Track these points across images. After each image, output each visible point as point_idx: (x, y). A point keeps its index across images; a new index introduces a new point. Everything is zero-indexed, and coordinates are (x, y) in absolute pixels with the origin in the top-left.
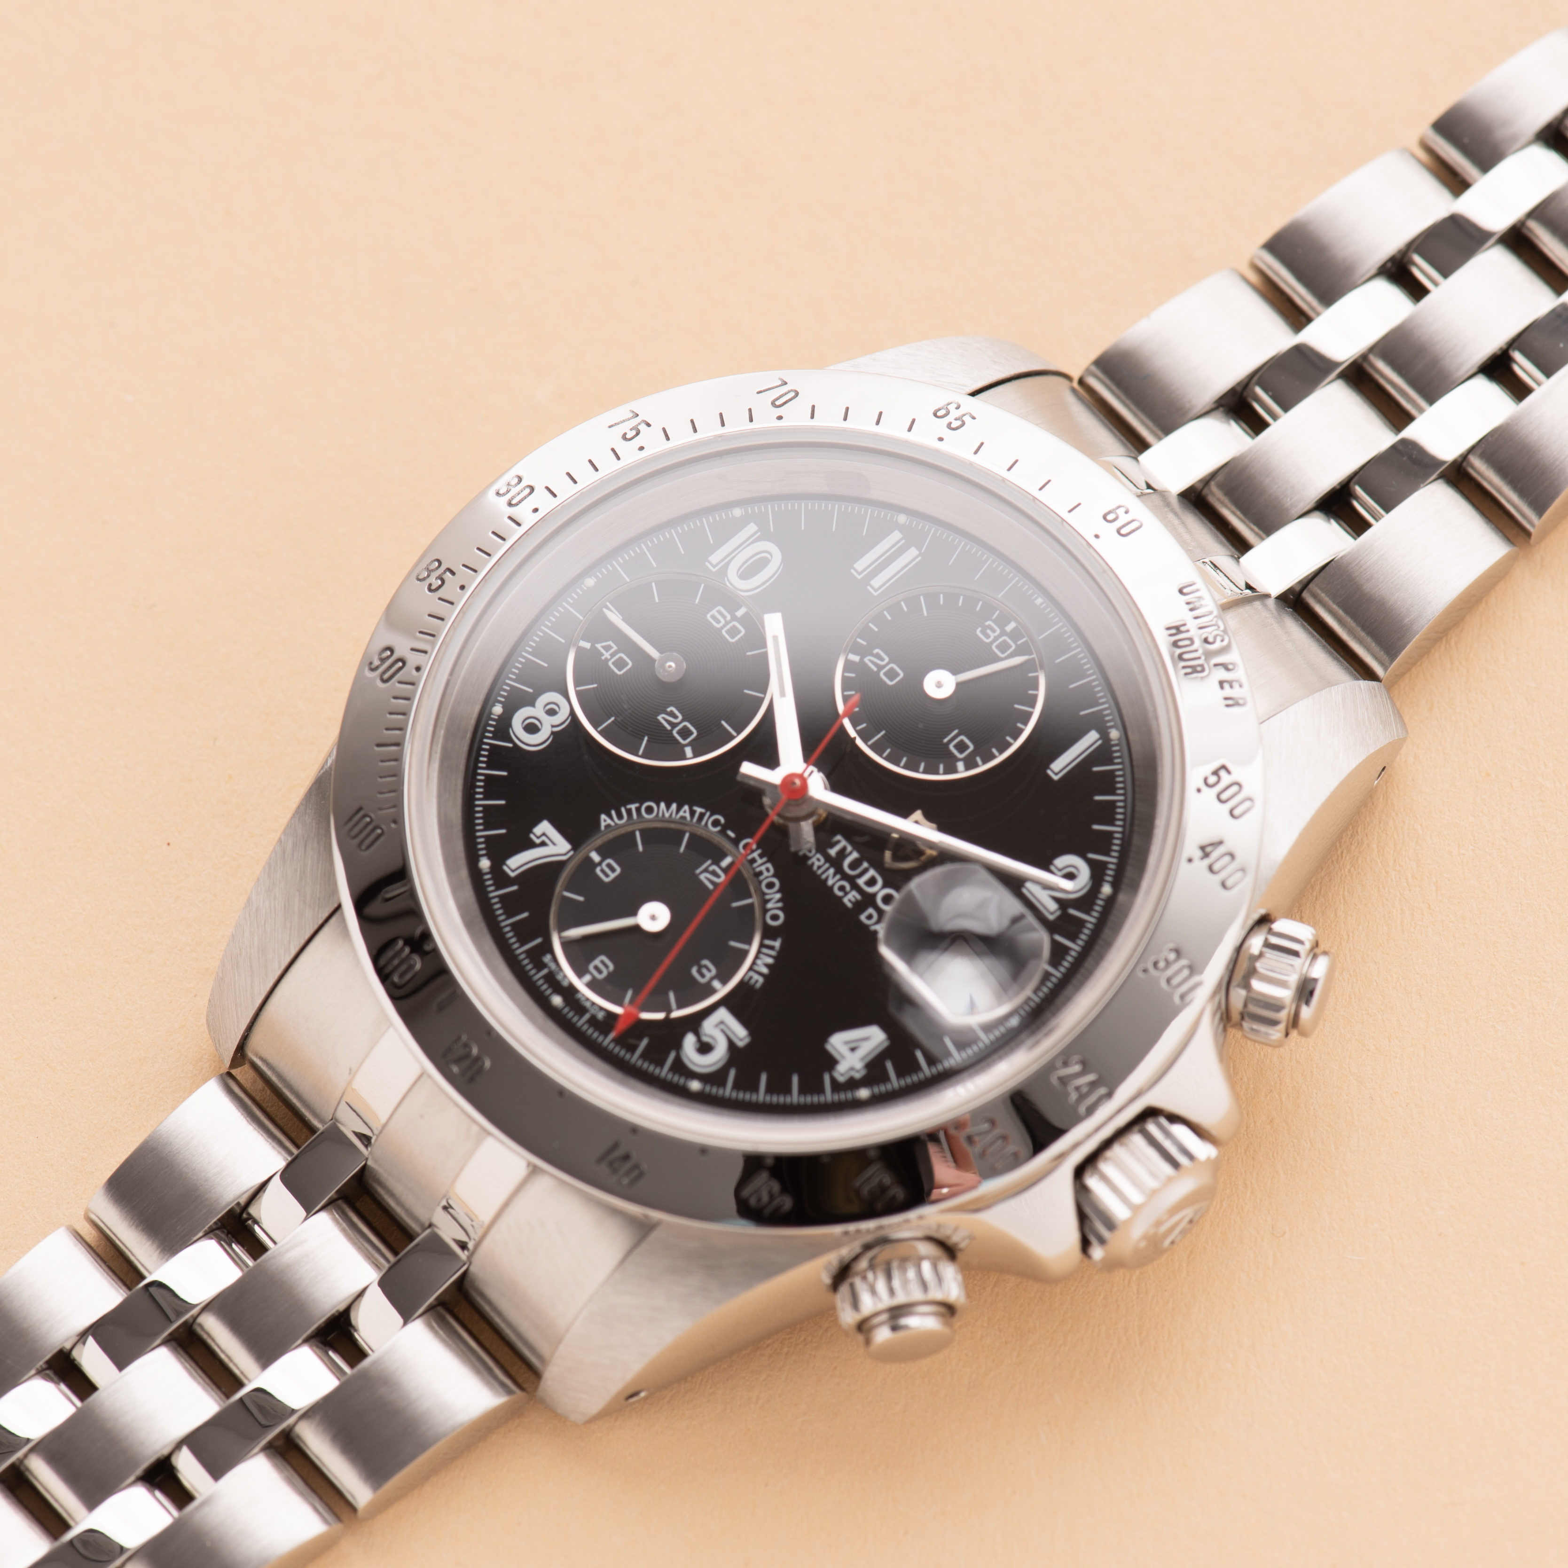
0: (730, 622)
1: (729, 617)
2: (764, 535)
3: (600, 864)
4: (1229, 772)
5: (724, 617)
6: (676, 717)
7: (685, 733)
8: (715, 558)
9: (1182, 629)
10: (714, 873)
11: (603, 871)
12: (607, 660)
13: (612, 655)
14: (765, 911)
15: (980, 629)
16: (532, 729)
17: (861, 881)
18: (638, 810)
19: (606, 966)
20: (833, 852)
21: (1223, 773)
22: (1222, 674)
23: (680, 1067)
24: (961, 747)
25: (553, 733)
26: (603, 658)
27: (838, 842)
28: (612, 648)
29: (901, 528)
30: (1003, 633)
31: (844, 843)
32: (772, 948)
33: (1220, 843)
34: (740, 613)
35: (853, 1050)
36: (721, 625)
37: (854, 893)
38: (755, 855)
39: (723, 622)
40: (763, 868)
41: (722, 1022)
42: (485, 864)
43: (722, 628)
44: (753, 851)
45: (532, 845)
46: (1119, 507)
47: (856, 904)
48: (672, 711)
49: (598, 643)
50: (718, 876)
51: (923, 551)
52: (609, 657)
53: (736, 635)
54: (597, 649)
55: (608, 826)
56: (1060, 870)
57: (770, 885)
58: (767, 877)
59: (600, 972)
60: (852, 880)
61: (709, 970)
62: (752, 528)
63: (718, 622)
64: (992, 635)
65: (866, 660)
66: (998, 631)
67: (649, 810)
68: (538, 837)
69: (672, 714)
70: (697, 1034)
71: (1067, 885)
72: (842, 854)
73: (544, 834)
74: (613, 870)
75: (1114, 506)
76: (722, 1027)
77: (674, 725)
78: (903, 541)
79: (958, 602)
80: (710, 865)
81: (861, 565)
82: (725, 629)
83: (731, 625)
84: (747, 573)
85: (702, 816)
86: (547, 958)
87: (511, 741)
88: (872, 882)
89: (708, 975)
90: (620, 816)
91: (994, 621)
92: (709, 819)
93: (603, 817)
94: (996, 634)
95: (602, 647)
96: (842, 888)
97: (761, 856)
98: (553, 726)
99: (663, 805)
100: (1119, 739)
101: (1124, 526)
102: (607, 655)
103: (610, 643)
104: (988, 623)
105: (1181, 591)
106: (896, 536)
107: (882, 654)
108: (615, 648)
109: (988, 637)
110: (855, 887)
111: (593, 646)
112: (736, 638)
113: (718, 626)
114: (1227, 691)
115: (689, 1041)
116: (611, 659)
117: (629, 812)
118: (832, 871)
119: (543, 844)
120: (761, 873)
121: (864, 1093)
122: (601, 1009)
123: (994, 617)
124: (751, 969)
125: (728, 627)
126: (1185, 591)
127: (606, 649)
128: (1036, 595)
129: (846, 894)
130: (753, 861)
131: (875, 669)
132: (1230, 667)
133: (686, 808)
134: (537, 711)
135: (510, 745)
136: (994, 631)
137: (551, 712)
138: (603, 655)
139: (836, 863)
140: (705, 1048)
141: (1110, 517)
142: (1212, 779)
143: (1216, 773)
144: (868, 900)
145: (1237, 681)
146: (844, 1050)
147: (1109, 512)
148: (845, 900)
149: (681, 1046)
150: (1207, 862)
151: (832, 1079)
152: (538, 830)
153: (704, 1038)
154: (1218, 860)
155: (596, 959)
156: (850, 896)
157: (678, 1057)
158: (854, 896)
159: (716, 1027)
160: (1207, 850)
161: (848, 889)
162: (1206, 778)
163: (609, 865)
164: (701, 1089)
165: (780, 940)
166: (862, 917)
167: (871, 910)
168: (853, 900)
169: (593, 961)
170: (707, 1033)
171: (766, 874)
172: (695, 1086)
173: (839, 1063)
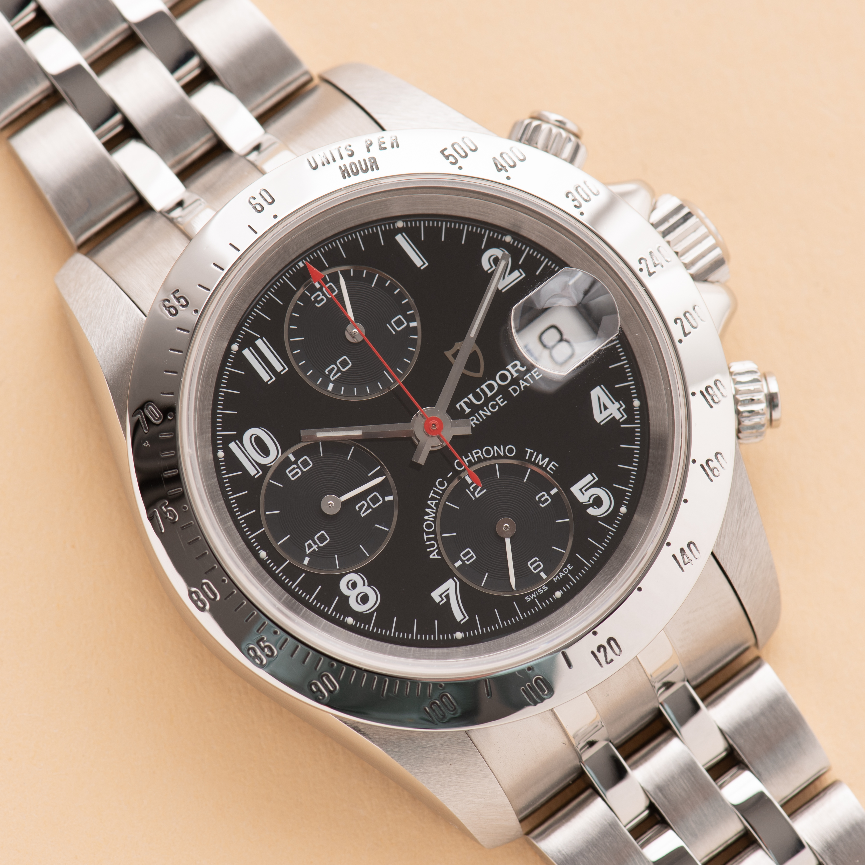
0: (298, 465)
1: (295, 466)
2: (239, 438)
3: (463, 561)
4: (445, 149)
5: (294, 469)
6: (363, 505)
7: (375, 500)
8: (252, 471)
9: (343, 169)
10: (475, 488)
11: (468, 560)
12: (319, 547)
13: (315, 543)
14: (505, 457)
15: (316, 304)
16: (365, 599)
17: (490, 394)
18: (428, 533)
19: (536, 561)
20: (468, 410)
21: (446, 153)
22: (375, 148)
23: (609, 519)
24: (399, 323)
25: (369, 585)
26: (317, 550)
27: (460, 406)
28: (310, 543)
29: (242, 348)
30: (320, 290)
31: (462, 403)
32: (531, 454)
33: (494, 158)
34: (293, 459)
35: (606, 408)
36: (299, 471)
37: (497, 399)
38: (466, 460)
39: (297, 470)
40: (475, 456)
41: (581, 490)
42: (459, 635)
43: (302, 470)
44: (463, 461)
45: (448, 603)
46: (250, 202)
47: (504, 398)
48: (358, 508)
49: (306, 552)
50: (478, 485)
51: (259, 336)
52: (317, 546)
53: (308, 462)
54: (309, 553)
55: (439, 554)
56: (492, 267)
57: (488, 452)
58: (482, 454)
59: (539, 566)
60: (488, 400)
61: (544, 495)
62: (233, 446)
63: (297, 473)
64: (321, 297)
65: (332, 379)
66: (319, 293)
67: (429, 526)
68: (443, 600)
69: (361, 508)
70: (589, 506)
71: (502, 264)
72: (470, 404)
73: (440, 596)
74: (468, 553)
75: (250, 206)
76: (583, 490)
77: (369, 507)
78: (251, 348)
79: (297, 316)
80: (470, 490)
81: (265, 377)
82: (303, 468)
83: (300, 465)
84: (265, 451)
85: (435, 492)
86: (528, 599)
87: (373, 613)
88: (491, 387)
89: (546, 497)
90: (433, 545)
91: (312, 295)
92: (439, 489)
93: (431, 557)
94: (321, 294)
95: (309, 549)
96: (493, 407)
97: (467, 457)
98: (364, 585)
99: (426, 518)
100: (403, 221)
101: (266, 200)
102: (315, 547)
103: (306, 544)
104: (313, 299)
105: (315, 168)
106: (246, 353)
107: (329, 369)
108: (310, 541)
109: (322, 300)
110: (493, 398)
111: (308, 556)
112: (310, 462)
113: (300, 473)
114: (388, 145)
115: (592, 511)
116: (318, 545)
117: (429, 539)
118: (481, 412)
119: (448, 597)
120: (479, 457)
121: (636, 403)
122: (565, 566)
123: (309, 295)
124: (545, 469)
125: (301, 467)
126: (314, 165)
127: (310, 546)
128: (297, 266)
129: (497, 404)
130: (469, 461)
131: (340, 374)
132: (369, 142)
133: (429, 502)
134: (352, 595)
135: (375, 613)
136: (319, 296)
137: (354, 585)
138: (314, 550)
139: (475, 409)
140: (598, 502)
141: (259, 208)
142: (451, 159)
143: (447, 157)
144: (503, 390)
145: (379, 139)
146: (605, 414)
147: (255, 209)
148: (502, 405)
149: (595, 517)
150: (508, 168)
151: (625, 422)
152: (437, 599)
153: (591, 502)
154: (506, 162)
155: (530, 569)
156: (499, 402)
157: (603, 519)
158: (499, 399)
159: (583, 494)
160: (500, 167)
161: (495, 403)
162: (451, 163)
163: (464, 555)
164: (626, 507)
165: (526, 449)
166: (515, 395)
167: (510, 389)
168: (502, 400)
169: (531, 570)
170: (588, 500)
171: (480, 454)
172: (623, 510)
173: (614, 417)
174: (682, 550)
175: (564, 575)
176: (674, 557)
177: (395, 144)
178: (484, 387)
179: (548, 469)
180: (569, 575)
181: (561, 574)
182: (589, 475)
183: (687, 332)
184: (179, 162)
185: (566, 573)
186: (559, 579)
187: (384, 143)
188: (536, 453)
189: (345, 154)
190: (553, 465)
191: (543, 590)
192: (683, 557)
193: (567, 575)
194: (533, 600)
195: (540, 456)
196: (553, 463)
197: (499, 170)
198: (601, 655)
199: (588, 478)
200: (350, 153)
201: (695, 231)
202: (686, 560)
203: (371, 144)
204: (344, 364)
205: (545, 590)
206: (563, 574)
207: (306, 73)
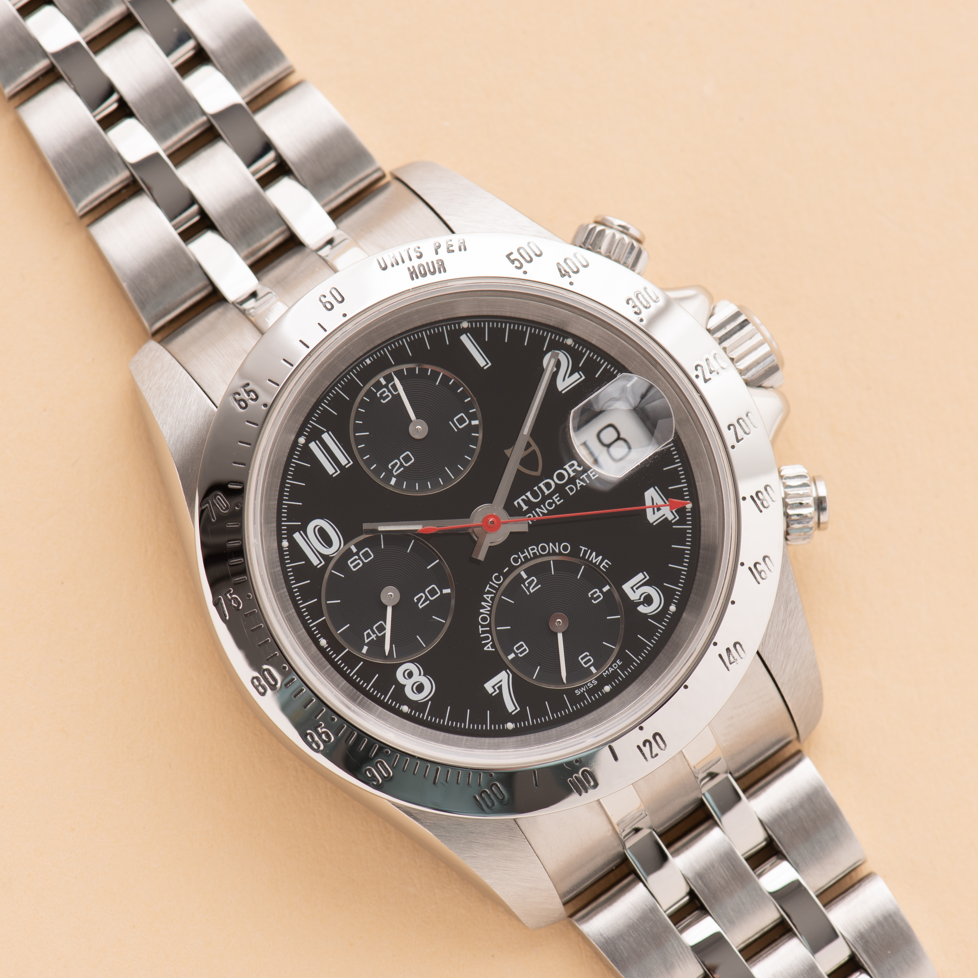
0: (359, 556)
1: (356, 557)
2: (303, 529)
3: (516, 654)
4: (511, 253)
5: (356, 560)
6: (422, 597)
7: (433, 592)
8: (315, 561)
9: (412, 270)
10: (530, 583)
11: (521, 653)
12: (377, 637)
13: (374, 633)
14: (560, 554)
15: (382, 401)
16: (420, 688)
17: (547, 492)
18: (483, 626)
19: (586, 656)
20: (525, 508)
21: (512, 257)
22: (443, 251)
23: (659, 616)
24: (461, 421)
25: (424, 675)
26: (375, 639)
27: (518, 503)
28: (369, 633)
29: (308, 441)
30: (386, 386)
31: (519, 500)
32: (585, 552)
33: (558, 264)
34: (354, 550)
35: (659, 509)
36: (361, 562)
37: (554, 498)
38: (522, 556)
39: (359, 561)
40: (531, 552)
41: (632, 588)
42: (510, 726)
43: (363, 562)
44: (519, 557)
45: (500, 694)
46: (321, 301)
47: (561, 497)
48: (417, 599)
49: (365, 641)
50: (533, 580)
51: (325, 430)
52: (375, 635)
53: (369, 553)
54: (368, 642)
55: (492, 646)
57: (543, 548)
58: (538, 550)
59: (589, 660)
60: (545, 498)
61: (596, 592)
62: (297, 536)
63: (358, 564)
64: (387, 393)
65: (395, 474)
66: (385, 389)
67: (484, 619)
68: (495, 691)
69: (419, 599)
70: (639, 604)
71: (563, 366)
72: (527, 502)
73: (493, 687)
74: (522, 646)
75: (321, 304)
76: (634, 588)
77: (427, 599)
78: (317, 441)
79: (363, 412)
80: (525, 586)
81: (330, 470)
82: (364, 560)
83: (361, 556)
84: (328, 542)
85: (491, 587)
86: (578, 692)
87: (427, 702)
88: (548, 486)
89: (598, 593)
90: (487, 638)
91: (377, 391)
92: (495, 583)
93: (485, 649)
94: (387, 391)
95: (368, 638)
96: (550, 505)
97: (523, 553)
98: (420, 675)
99: (482, 611)
100: (468, 322)
101: (336, 299)
102: (373, 636)
103: (365, 633)
104: (378, 396)
105: (385, 269)
106: (313, 446)
107: (392, 463)
108: (369, 631)
109: (388, 396)
110: (550, 496)
111: (367, 645)
112: (371, 554)
113: (361, 564)
114: (456, 248)
115: (642, 609)
116: (376, 634)
117: (483, 632)
118: (538, 510)
119: (500, 688)
120: (534, 554)
121: (689, 505)
122: (615, 661)
123: (375, 391)
124: (598, 567)
125: (363, 558)
126: (383, 266)
127: (369, 636)
128: (364, 363)
129: (554, 502)
130: (525, 557)
131: (402, 469)
132: (437, 245)
133: (485, 596)
134: (408, 684)
135: (430, 702)
136: (384, 392)
137: (410, 675)
138: (373, 639)
139: (532, 506)
140: (648, 600)
141: (329, 306)
142: (517, 264)
143: (513, 262)
144: (559, 489)
145: (447, 242)
146: (658, 514)
147: (325, 307)
148: (558, 503)
149: (646, 615)
150: (571, 274)
151: (677, 523)
152: (490, 691)
153: (642, 600)
154: (570, 267)
155: (580, 663)
156: (556, 500)
157: (652, 617)
158: (556, 498)
159: (635, 592)
160: (564, 273)
161: (551, 501)
162: (516, 267)
163: (518, 648)
164: (675, 605)
165: (581, 547)
166: (571, 494)
167: (567, 488)
168: (558, 498)
169: (582, 665)
170: (639, 598)
171: (535, 551)
172: (673, 608)
173: (666, 518)
174: (728, 650)
175: (614, 670)
176: (720, 656)
177: (463, 248)
178: (541, 485)
179: (601, 567)
180: (618, 670)
181: (611, 669)
182: (641, 574)
183: (739, 438)
184: (253, 254)
185: (615, 668)
186: (609, 674)
187: (452, 246)
188: (589, 551)
189: (414, 255)
190: (606, 563)
191: (593, 684)
192: (729, 657)
193: (616, 670)
194: (582, 694)
195: (594, 554)
196: (606, 561)
197: (563, 276)
198: (646, 750)
199: (640, 576)
200: (419, 255)
201: (751, 338)
202: (732, 660)
203: (439, 246)
204: (407, 459)
205: (594, 684)
206: (612, 669)
207: (378, 169)
